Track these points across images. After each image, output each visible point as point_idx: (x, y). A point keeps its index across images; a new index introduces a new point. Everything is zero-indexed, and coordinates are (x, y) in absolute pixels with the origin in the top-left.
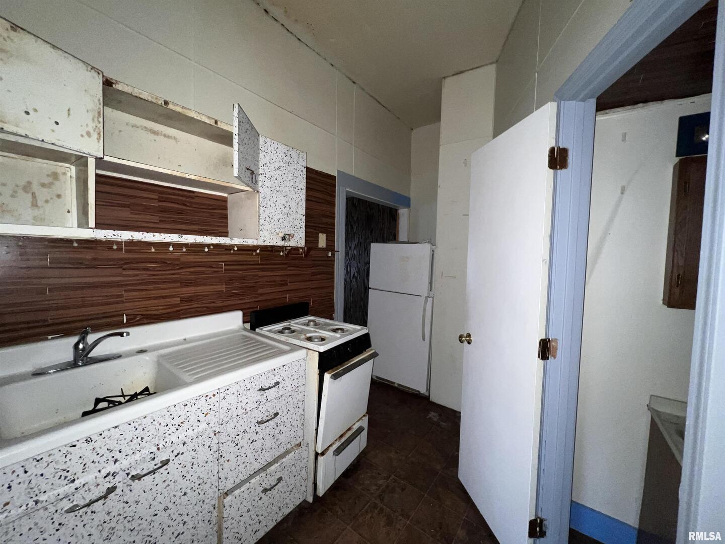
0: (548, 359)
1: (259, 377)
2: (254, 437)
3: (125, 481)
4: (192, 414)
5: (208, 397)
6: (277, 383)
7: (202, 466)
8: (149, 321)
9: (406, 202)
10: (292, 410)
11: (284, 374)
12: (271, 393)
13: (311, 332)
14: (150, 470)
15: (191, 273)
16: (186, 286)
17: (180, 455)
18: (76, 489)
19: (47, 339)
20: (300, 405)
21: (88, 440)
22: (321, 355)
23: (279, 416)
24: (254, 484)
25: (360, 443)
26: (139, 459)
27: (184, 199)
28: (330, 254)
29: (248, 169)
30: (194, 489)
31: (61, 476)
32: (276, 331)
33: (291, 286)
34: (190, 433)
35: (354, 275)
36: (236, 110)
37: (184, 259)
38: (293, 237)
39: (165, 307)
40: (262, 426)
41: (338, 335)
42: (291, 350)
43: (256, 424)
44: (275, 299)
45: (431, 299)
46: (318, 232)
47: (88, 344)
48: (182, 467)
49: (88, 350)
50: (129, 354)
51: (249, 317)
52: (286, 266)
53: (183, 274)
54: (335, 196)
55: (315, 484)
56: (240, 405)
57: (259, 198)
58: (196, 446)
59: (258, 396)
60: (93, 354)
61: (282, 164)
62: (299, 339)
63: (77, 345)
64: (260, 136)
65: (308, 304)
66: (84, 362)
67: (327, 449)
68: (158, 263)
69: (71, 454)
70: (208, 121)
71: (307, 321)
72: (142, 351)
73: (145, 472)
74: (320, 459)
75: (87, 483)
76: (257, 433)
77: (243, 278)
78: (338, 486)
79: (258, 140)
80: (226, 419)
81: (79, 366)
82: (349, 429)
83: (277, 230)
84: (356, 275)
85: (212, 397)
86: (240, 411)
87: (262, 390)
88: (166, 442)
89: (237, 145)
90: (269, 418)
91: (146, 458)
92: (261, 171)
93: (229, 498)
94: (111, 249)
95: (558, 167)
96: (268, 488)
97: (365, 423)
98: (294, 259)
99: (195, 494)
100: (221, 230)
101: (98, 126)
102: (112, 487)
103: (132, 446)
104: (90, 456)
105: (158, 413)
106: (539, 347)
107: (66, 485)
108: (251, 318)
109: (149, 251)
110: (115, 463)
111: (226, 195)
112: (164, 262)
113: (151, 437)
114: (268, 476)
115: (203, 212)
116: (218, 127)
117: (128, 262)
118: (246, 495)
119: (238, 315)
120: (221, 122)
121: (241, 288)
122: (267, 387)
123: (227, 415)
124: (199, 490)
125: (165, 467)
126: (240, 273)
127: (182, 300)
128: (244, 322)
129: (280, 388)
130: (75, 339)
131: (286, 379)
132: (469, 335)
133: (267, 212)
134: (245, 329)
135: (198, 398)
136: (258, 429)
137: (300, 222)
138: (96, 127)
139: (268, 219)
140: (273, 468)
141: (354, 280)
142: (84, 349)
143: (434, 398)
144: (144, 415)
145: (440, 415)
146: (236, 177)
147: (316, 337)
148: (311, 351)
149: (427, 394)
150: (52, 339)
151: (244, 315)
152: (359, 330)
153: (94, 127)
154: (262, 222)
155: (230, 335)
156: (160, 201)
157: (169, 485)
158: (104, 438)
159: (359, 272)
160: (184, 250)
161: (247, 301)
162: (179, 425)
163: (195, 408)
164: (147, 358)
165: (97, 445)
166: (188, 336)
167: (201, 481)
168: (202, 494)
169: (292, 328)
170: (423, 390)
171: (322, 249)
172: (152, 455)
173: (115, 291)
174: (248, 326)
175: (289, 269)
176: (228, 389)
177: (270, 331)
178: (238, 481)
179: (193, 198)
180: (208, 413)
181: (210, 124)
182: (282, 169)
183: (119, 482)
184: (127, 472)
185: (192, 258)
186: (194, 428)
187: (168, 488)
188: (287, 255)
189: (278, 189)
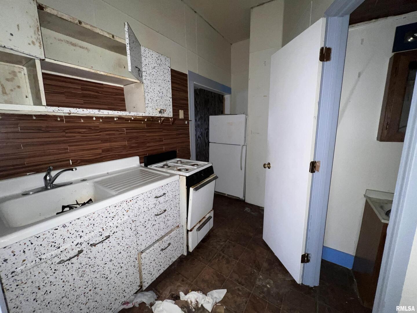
0: (315, 172)
1: (154, 191)
2: (154, 223)
3: (87, 247)
4: (120, 211)
5: (128, 202)
6: (164, 194)
7: (128, 238)
8: (85, 163)
9: (229, 90)
10: (173, 208)
11: (168, 189)
12: (161, 199)
13: (179, 166)
14: (100, 241)
15: (107, 134)
16: (104, 143)
17: (115, 233)
18: (61, 252)
19: (26, 175)
20: (177, 206)
21: (64, 226)
22: (187, 178)
23: (166, 211)
24: (156, 246)
25: (210, 225)
26: (93, 235)
27: (97, 89)
28: (186, 123)
29: (136, 67)
30: (125, 250)
31: (52, 245)
32: (159, 167)
33: (165, 142)
34: (119, 221)
35: (199, 136)
36: (126, 26)
37: (101, 126)
38: (165, 111)
39: (93, 155)
40: (158, 217)
41: (195, 167)
42: (170, 176)
43: (154, 216)
44: (157, 149)
45: (245, 146)
46: (179, 109)
47: (52, 176)
48: (117, 239)
49: (52, 180)
50: (77, 182)
51: (143, 160)
52: (162, 130)
53: (102, 135)
54: (188, 87)
55: (188, 246)
56: (145, 206)
57: (144, 87)
58: (124, 228)
59: (154, 201)
60: (56, 182)
61: (156, 65)
62: (174, 170)
63: (45, 178)
64: (141, 46)
65: (176, 152)
66: (52, 187)
67: (193, 228)
68: (85, 129)
69: (56, 233)
70: (108, 36)
71: (177, 161)
72: (84, 180)
73: (97, 242)
74: (190, 233)
75: (67, 249)
76: (155, 221)
77: (137, 138)
78: (199, 247)
79: (140, 49)
80: (138, 214)
81: (49, 189)
82: (204, 218)
83: (156, 107)
84: (200, 136)
85: (130, 201)
86: (146, 209)
87: (156, 197)
88: (107, 226)
89: (129, 50)
90: (161, 213)
91: (97, 235)
92: (143, 70)
93: (144, 254)
94: (57, 120)
95: (325, 60)
96: (164, 248)
97: (212, 214)
98: (166, 125)
99: (126, 252)
100: (122, 108)
101: (39, 38)
102: (81, 250)
103: (89, 229)
104: (66, 235)
105: (101, 211)
106: (310, 166)
107: (56, 250)
108: (144, 161)
109: (80, 122)
110: (80, 238)
111: (122, 86)
112: (90, 128)
113: (98, 224)
114: (163, 242)
115: (110, 97)
116: (115, 40)
117: (68, 128)
118: (152, 252)
119: (137, 158)
120: (117, 36)
121: (136, 143)
122: (159, 196)
123: (139, 211)
124: (127, 251)
125: (108, 239)
126: (135, 134)
127: (103, 151)
128: (140, 163)
129: (166, 196)
130: (44, 174)
131: (169, 191)
132: (269, 164)
133: (149, 96)
134: (141, 166)
135: (122, 202)
136: (156, 219)
137: (169, 102)
138: (38, 38)
139: (150, 100)
140: (165, 238)
141: (199, 139)
142: (50, 180)
143: (248, 201)
144: (93, 211)
145: (251, 209)
146: (130, 72)
147: (183, 169)
148: (181, 176)
149: (244, 199)
150: (29, 174)
151: (140, 159)
152: (206, 165)
153: (36, 38)
154: (147, 102)
155: (133, 170)
156: (82, 90)
157: (111, 249)
158: (73, 225)
159: (201, 134)
160: (101, 121)
161: (141, 151)
162: (113, 217)
163: (120, 208)
164: (88, 184)
165: (69, 229)
166: (109, 171)
167: (128, 246)
168: (129, 252)
169: (169, 165)
170: (241, 197)
171: (181, 119)
172: (100, 233)
173: (63, 146)
174: (143, 165)
175: (163, 131)
176: (138, 197)
177: (156, 167)
178: (147, 246)
179: (103, 88)
180: (128, 211)
181: (109, 38)
182: (156, 68)
183: (84, 248)
184: (88, 242)
185: (106, 126)
186: (121, 218)
187: (111, 250)
188: (162, 123)
189: (155, 81)
